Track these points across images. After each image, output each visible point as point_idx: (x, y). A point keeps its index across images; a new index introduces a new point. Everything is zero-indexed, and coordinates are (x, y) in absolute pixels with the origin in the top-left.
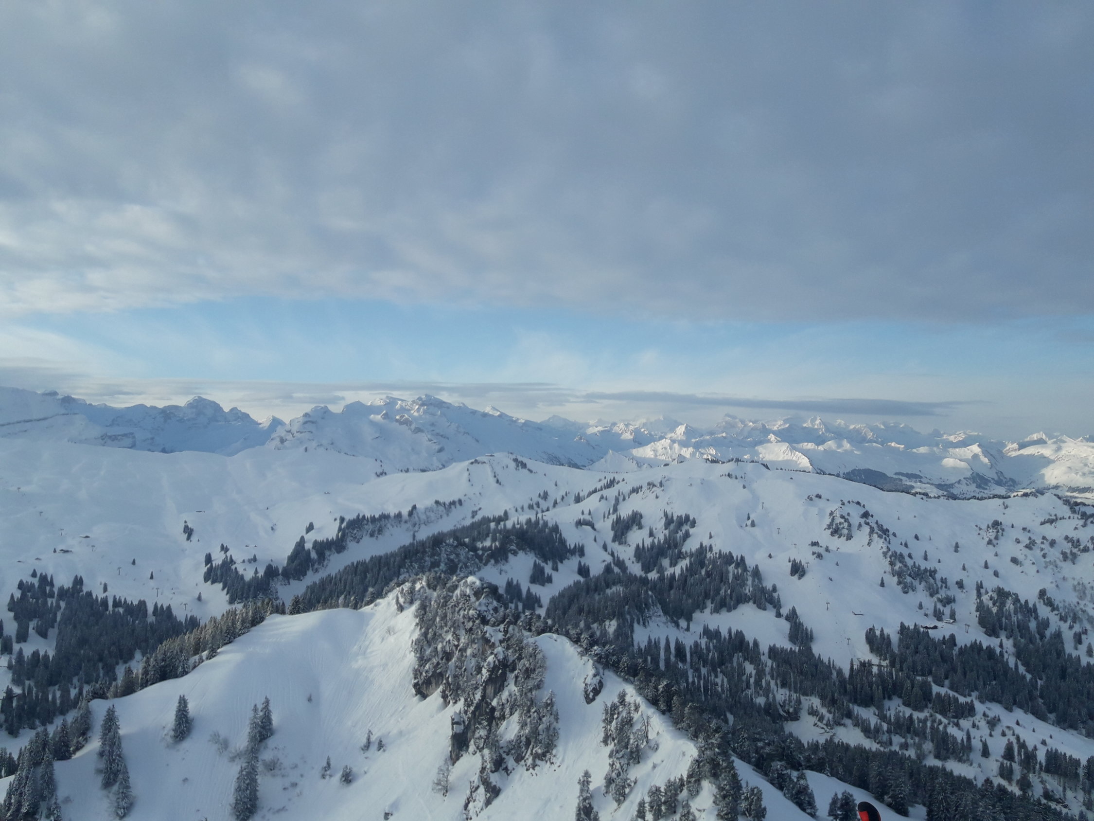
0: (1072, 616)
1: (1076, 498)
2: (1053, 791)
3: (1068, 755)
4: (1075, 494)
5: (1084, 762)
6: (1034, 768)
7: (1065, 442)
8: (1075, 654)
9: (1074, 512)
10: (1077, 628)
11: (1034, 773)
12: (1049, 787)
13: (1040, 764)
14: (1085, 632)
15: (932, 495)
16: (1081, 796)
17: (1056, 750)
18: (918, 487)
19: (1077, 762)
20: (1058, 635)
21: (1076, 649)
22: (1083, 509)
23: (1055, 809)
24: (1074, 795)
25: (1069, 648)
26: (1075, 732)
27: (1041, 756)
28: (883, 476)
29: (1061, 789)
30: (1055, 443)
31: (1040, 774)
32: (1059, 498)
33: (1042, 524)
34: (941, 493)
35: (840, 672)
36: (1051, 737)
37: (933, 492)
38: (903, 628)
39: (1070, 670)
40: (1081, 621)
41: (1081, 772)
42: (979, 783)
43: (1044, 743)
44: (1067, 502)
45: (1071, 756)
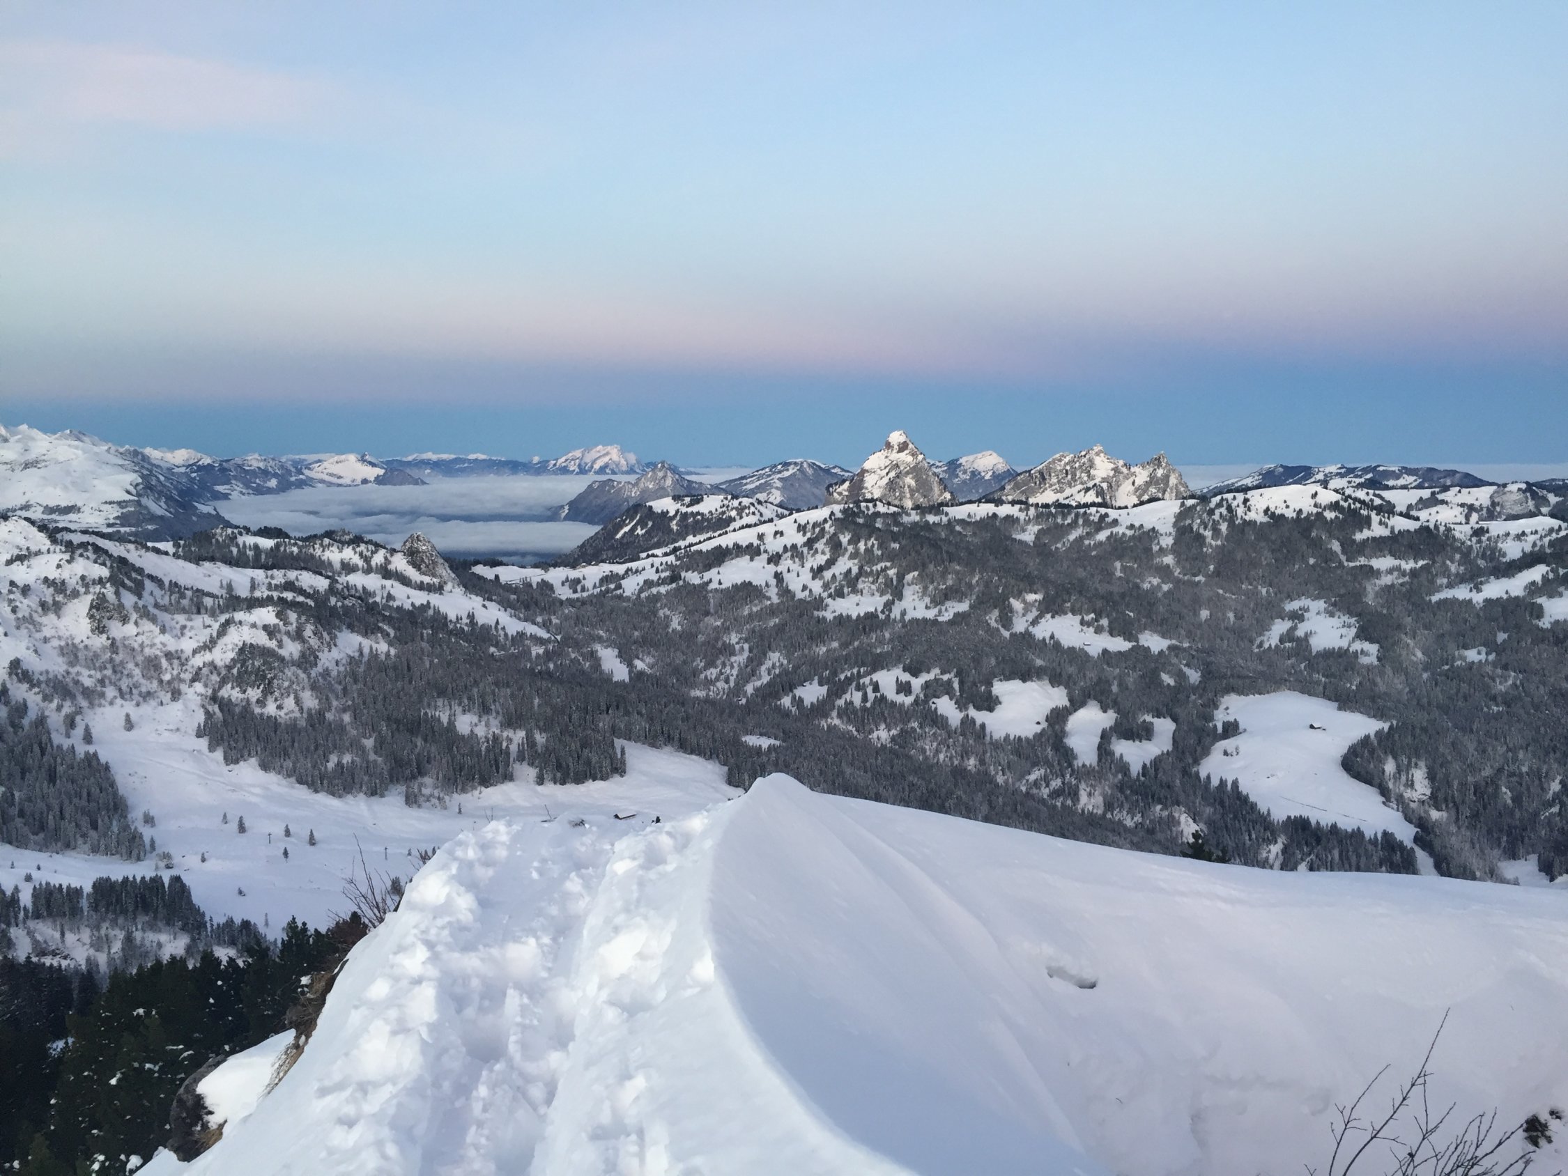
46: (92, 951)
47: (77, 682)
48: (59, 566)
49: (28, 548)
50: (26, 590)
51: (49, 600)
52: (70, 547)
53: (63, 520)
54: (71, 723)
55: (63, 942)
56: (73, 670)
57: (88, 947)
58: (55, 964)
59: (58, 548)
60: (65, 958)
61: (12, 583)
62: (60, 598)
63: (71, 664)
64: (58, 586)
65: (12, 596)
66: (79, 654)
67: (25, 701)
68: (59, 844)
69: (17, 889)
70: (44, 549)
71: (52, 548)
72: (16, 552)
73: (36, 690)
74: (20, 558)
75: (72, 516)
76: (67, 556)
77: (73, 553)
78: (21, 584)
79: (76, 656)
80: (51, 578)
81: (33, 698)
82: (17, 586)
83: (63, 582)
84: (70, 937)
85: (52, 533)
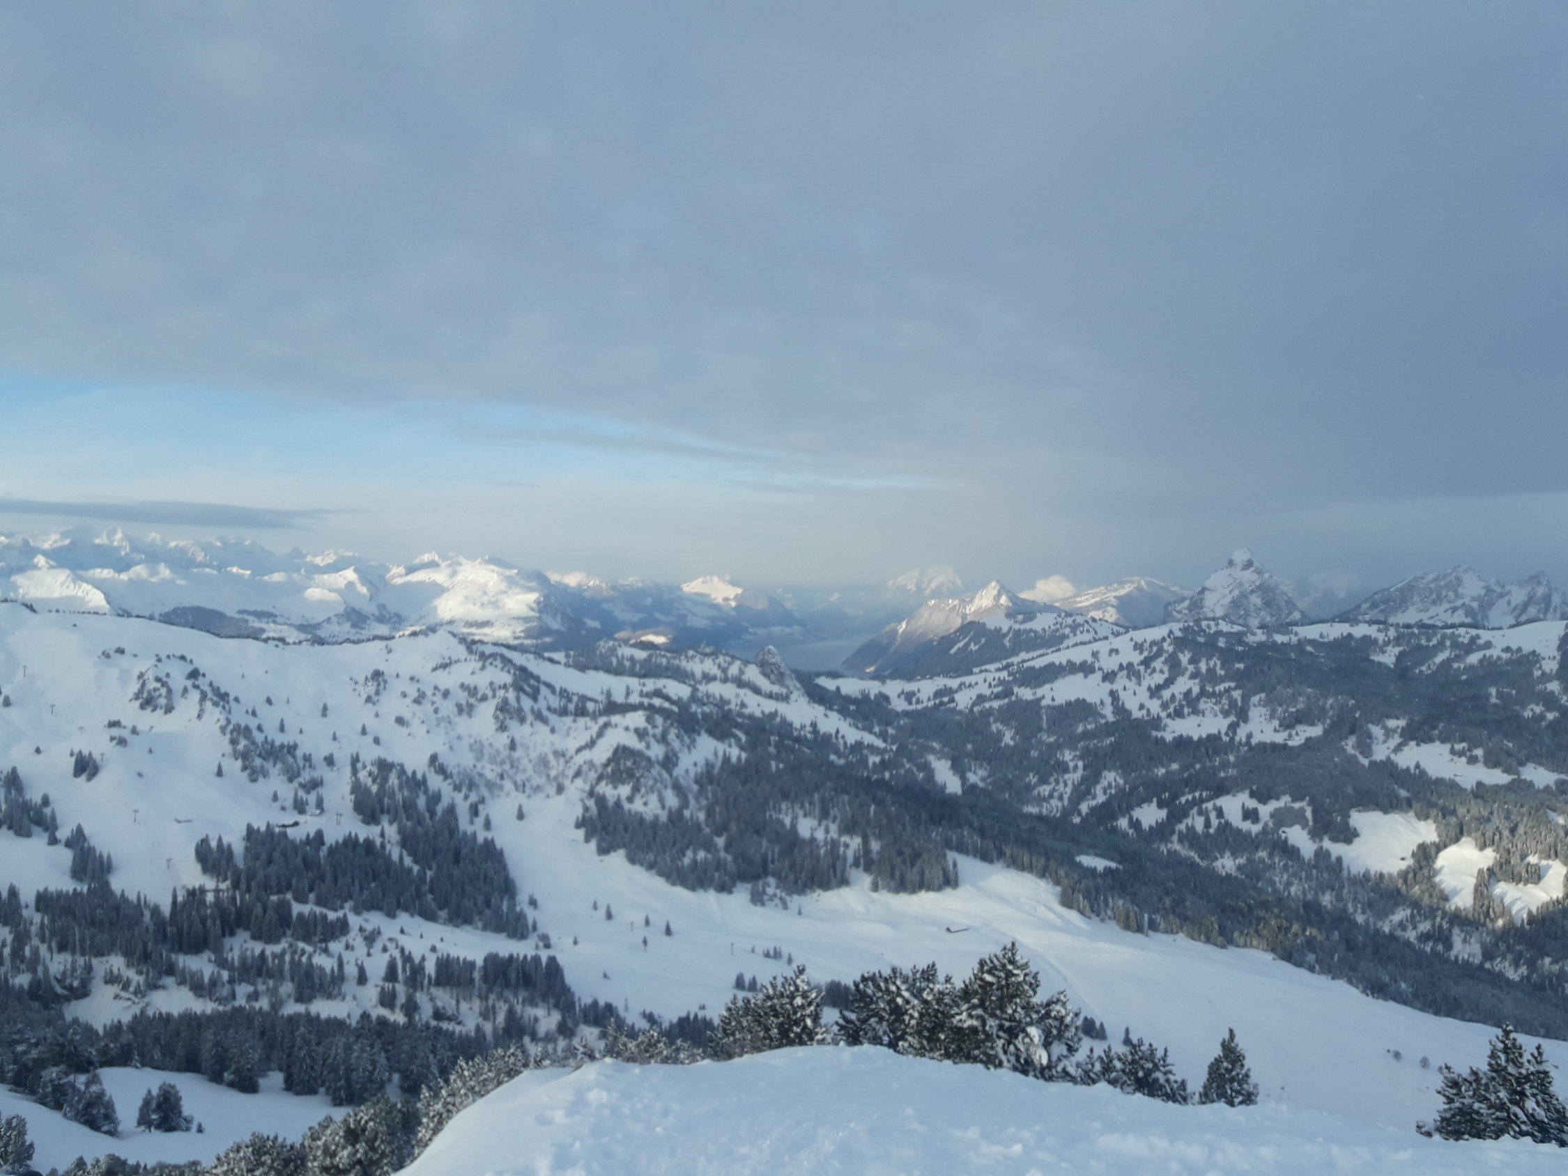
0: (468, 783)
1: (474, 634)
2: (444, 1008)
3: (461, 959)
4: (473, 630)
5: (480, 962)
6: (422, 984)
7: (460, 564)
8: (470, 829)
9: (470, 651)
10: (473, 798)
11: (422, 989)
12: (439, 1004)
13: (430, 977)
14: (482, 801)
15: (290, 640)
16: (477, 1005)
17: (448, 955)
18: (271, 630)
19: (472, 965)
20: (451, 810)
21: (472, 822)
22: (481, 648)
23: (447, 1030)
24: (469, 1006)
25: (464, 825)
26: (468, 928)
27: (430, 968)
28: (219, 616)
29: (454, 1002)
30: (449, 566)
31: (428, 989)
32: (454, 635)
33: (434, 669)
34: (303, 636)
35: (156, 911)
36: (442, 940)
37: (293, 635)
38: (251, 832)
39: (464, 851)
40: (477, 787)
41: (477, 975)
42: (354, 1022)
43: (434, 949)
44: (463, 640)
45: (465, 960)
46: (480, 1020)
47: (481, 775)
48: (473, 673)
49: (450, 658)
50: (446, 694)
51: (464, 702)
52: (483, 657)
53: (478, 634)
54: (474, 811)
55: (458, 1008)
56: (479, 765)
57: (477, 1015)
58: (451, 1028)
59: (473, 657)
60: (459, 1023)
61: (436, 688)
62: (472, 701)
63: (478, 759)
64: (472, 691)
65: (434, 699)
66: (485, 751)
67: (439, 792)
68: (460, 920)
69: (423, 959)
70: (462, 658)
71: (468, 657)
72: (440, 661)
73: (449, 781)
74: (444, 666)
75: (487, 630)
76: (479, 665)
77: (485, 661)
78: (442, 687)
79: (482, 752)
80: (466, 683)
81: (446, 789)
82: (439, 690)
83: (475, 688)
84: (464, 1006)
85: (470, 645)
